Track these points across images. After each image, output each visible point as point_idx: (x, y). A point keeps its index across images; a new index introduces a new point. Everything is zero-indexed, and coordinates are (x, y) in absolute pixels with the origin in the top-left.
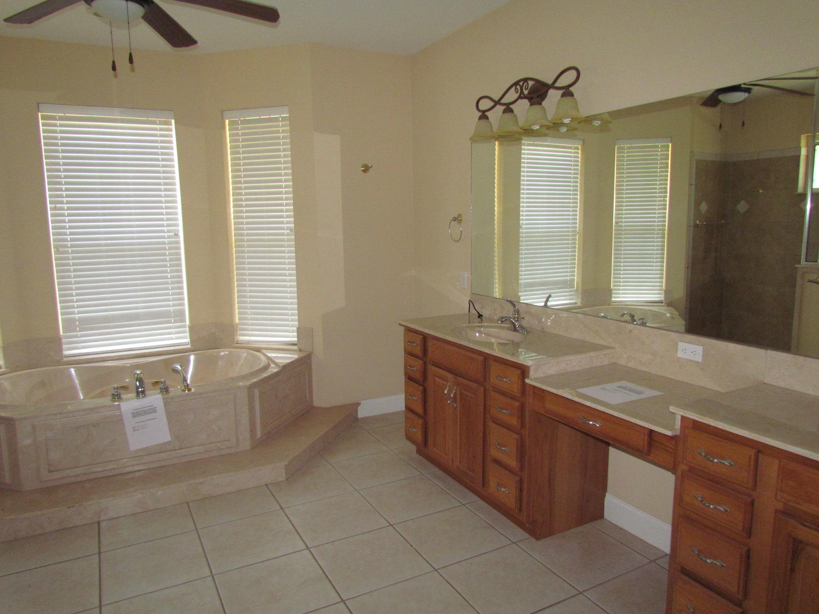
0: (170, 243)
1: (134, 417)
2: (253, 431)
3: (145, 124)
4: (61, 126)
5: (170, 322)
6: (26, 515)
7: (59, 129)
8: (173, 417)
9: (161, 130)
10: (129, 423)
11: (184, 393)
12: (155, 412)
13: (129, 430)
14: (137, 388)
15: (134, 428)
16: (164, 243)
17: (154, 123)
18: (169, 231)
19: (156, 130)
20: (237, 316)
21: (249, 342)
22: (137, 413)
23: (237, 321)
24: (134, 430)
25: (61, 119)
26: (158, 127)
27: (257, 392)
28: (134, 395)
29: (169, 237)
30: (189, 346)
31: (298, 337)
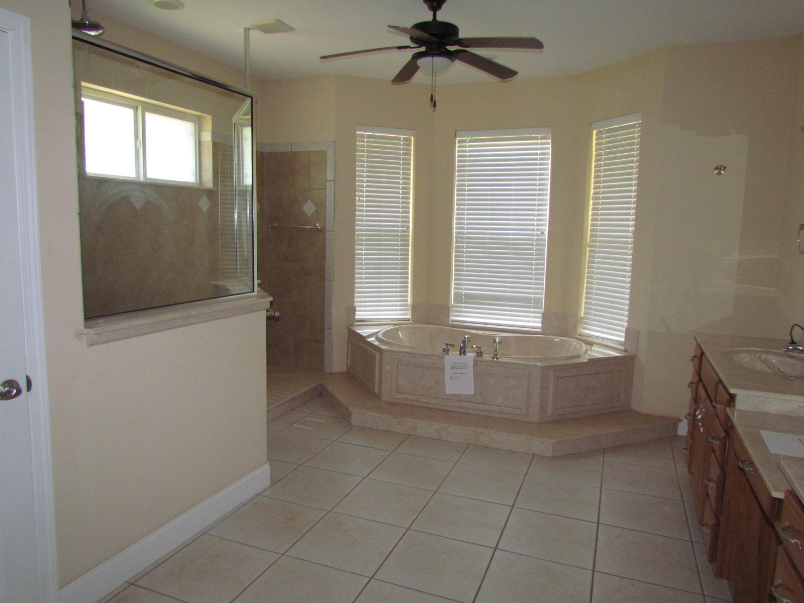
0: (537, 240)
1: (452, 368)
2: (542, 408)
3: (529, 140)
4: (470, 146)
5: (530, 307)
6: (372, 413)
7: (468, 149)
8: (479, 376)
9: (541, 144)
10: (448, 372)
11: (492, 359)
12: (467, 368)
13: (447, 377)
14: (461, 348)
15: (450, 377)
16: (533, 240)
17: (536, 138)
18: (538, 230)
19: (537, 144)
20: (583, 311)
21: (588, 336)
22: (454, 366)
23: (583, 315)
24: (451, 378)
25: (471, 141)
26: (539, 141)
27: (552, 374)
28: (458, 353)
29: (537, 235)
30: (540, 330)
31: (626, 337)
